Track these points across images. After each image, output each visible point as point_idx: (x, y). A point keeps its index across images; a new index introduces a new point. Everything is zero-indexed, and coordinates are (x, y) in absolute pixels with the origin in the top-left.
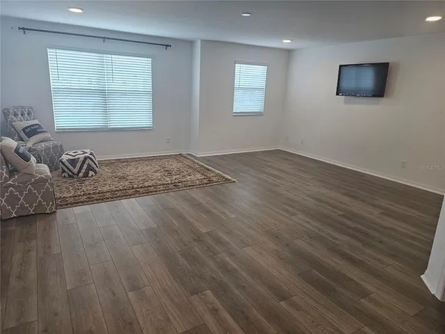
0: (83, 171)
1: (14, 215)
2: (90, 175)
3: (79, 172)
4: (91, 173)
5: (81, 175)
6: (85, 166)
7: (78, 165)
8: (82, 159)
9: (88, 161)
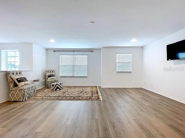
0: (55, 88)
1: (13, 100)
2: (57, 90)
3: (54, 89)
4: (58, 89)
5: (54, 90)
6: (56, 87)
7: (54, 86)
8: (55, 85)
9: (57, 85)
